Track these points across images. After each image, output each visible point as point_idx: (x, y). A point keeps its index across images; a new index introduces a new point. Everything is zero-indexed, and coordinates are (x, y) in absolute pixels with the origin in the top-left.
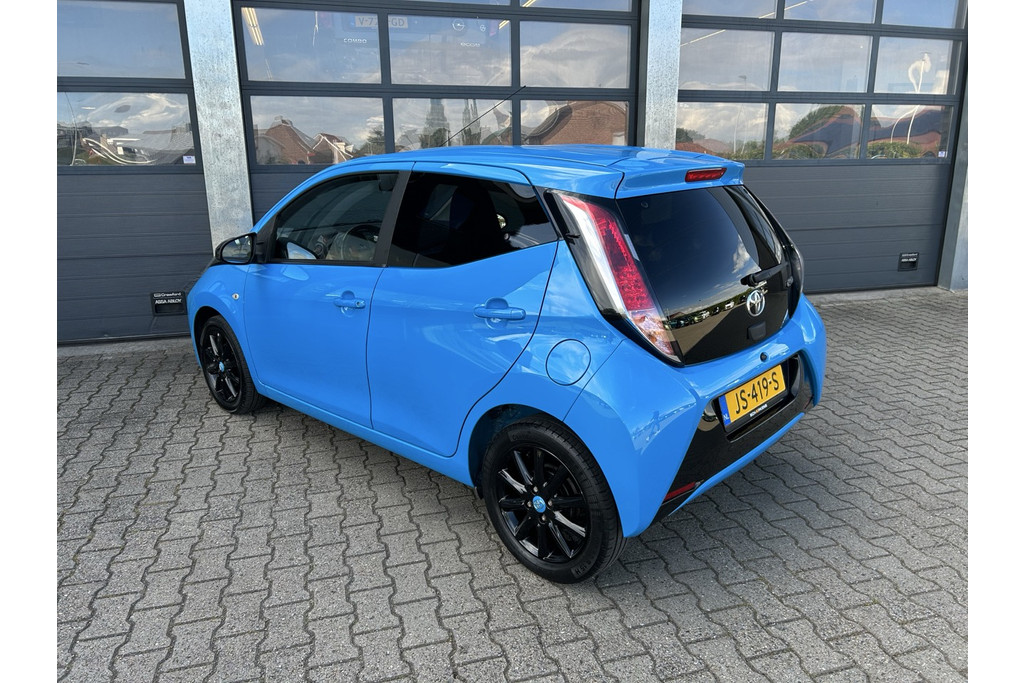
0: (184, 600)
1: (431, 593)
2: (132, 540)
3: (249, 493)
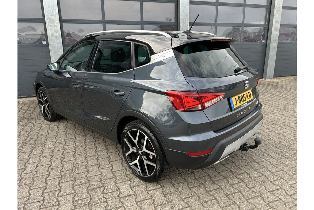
0: (51, 163)
2: (35, 149)
3: (68, 137)
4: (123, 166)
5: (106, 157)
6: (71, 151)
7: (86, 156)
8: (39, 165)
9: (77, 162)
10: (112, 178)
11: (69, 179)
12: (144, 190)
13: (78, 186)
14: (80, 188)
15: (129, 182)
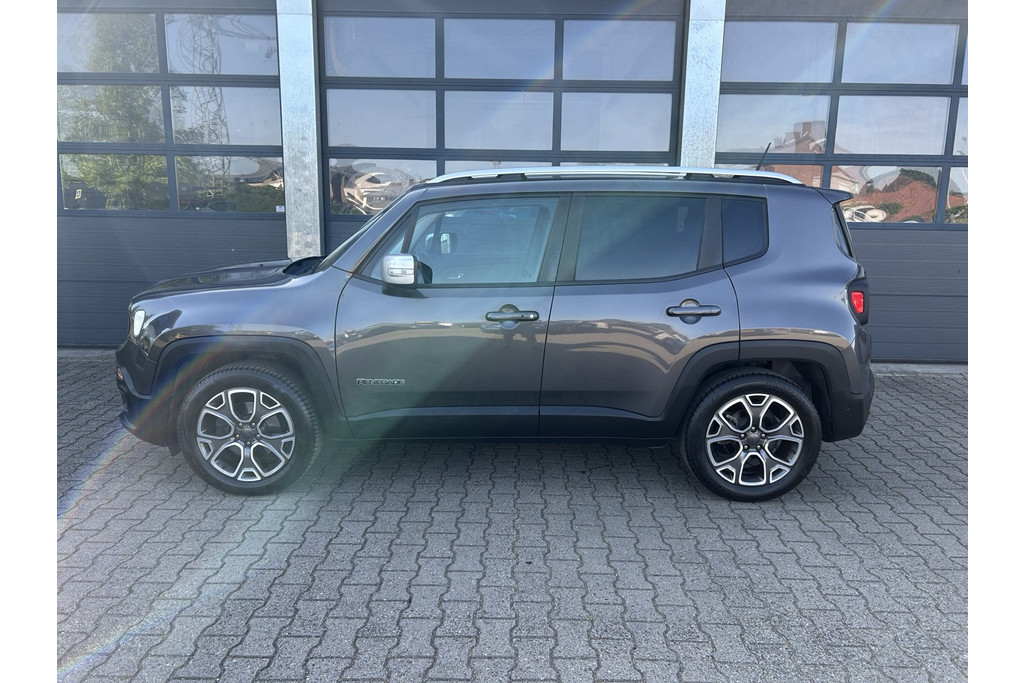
0: (104, 528)
1: (259, 552)
4: (245, 573)
5: (233, 540)
6: (173, 507)
7: (193, 528)
8: (75, 527)
9: (157, 539)
10: (184, 599)
11: (98, 576)
12: (222, 651)
13: (95, 600)
14: (92, 606)
15: (210, 621)
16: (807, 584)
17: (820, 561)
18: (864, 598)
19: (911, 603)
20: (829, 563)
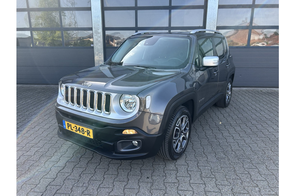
16: (235, 144)
17: (239, 138)
18: (251, 147)
19: (263, 149)
20: (242, 139)
